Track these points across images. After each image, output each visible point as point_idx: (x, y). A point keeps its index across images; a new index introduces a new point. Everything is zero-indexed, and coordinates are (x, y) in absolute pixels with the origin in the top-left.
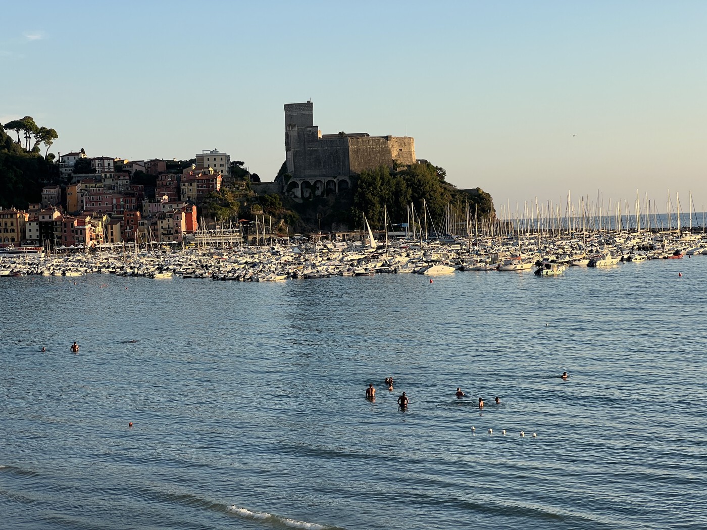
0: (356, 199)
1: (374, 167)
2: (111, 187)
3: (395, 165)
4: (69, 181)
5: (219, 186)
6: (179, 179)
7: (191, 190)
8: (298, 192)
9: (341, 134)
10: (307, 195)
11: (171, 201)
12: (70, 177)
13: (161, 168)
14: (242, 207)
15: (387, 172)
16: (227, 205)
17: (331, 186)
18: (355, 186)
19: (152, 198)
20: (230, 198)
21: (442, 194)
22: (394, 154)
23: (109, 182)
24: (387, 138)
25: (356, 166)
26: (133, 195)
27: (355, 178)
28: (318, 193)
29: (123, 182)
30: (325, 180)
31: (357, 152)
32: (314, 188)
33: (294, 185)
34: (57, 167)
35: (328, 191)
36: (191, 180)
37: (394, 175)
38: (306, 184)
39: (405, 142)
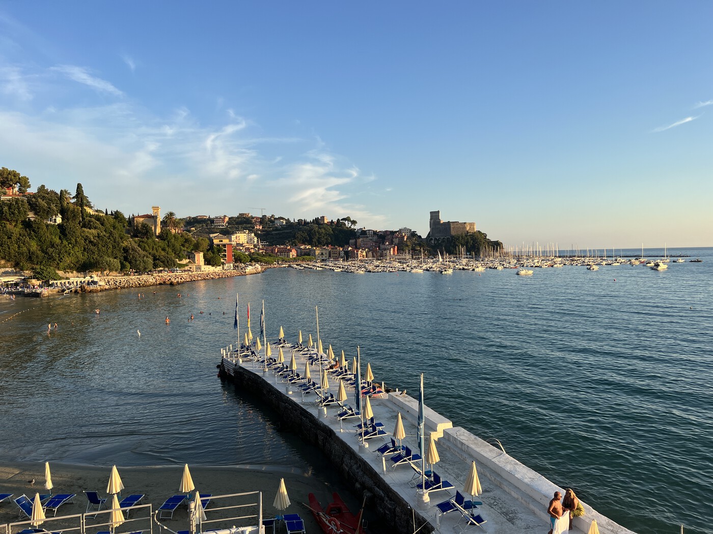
0: (452, 244)
1: (460, 233)
2: (371, 240)
3: (467, 232)
4: (359, 238)
5: (405, 239)
6: (393, 237)
7: (396, 241)
8: (433, 242)
9: (449, 222)
10: (436, 243)
11: (389, 244)
12: (359, 236)
13: (388, 233)
14: (412, 247)
15: (464, 235)
16: (407, 246)
17: (444, 240)
18: (452, 240)
19: (383, 244)
20: (409, 243)
21: (484, 243)
22: (468, 229)
23: (370, 238)
24: (465, 223)
25: (453, 233)
26: (378, 242)
27: (452, 237)
28: (440, 242)
29: (375, 238)
30: (442, 238)
31: (454, 228)
32: (438, 240)
33: (432, 239)
34: (355, 233)
35: (443, 241)
36: (396, 237)
37: (466, 236)
38: (436, 239)
39: (472, 224)
